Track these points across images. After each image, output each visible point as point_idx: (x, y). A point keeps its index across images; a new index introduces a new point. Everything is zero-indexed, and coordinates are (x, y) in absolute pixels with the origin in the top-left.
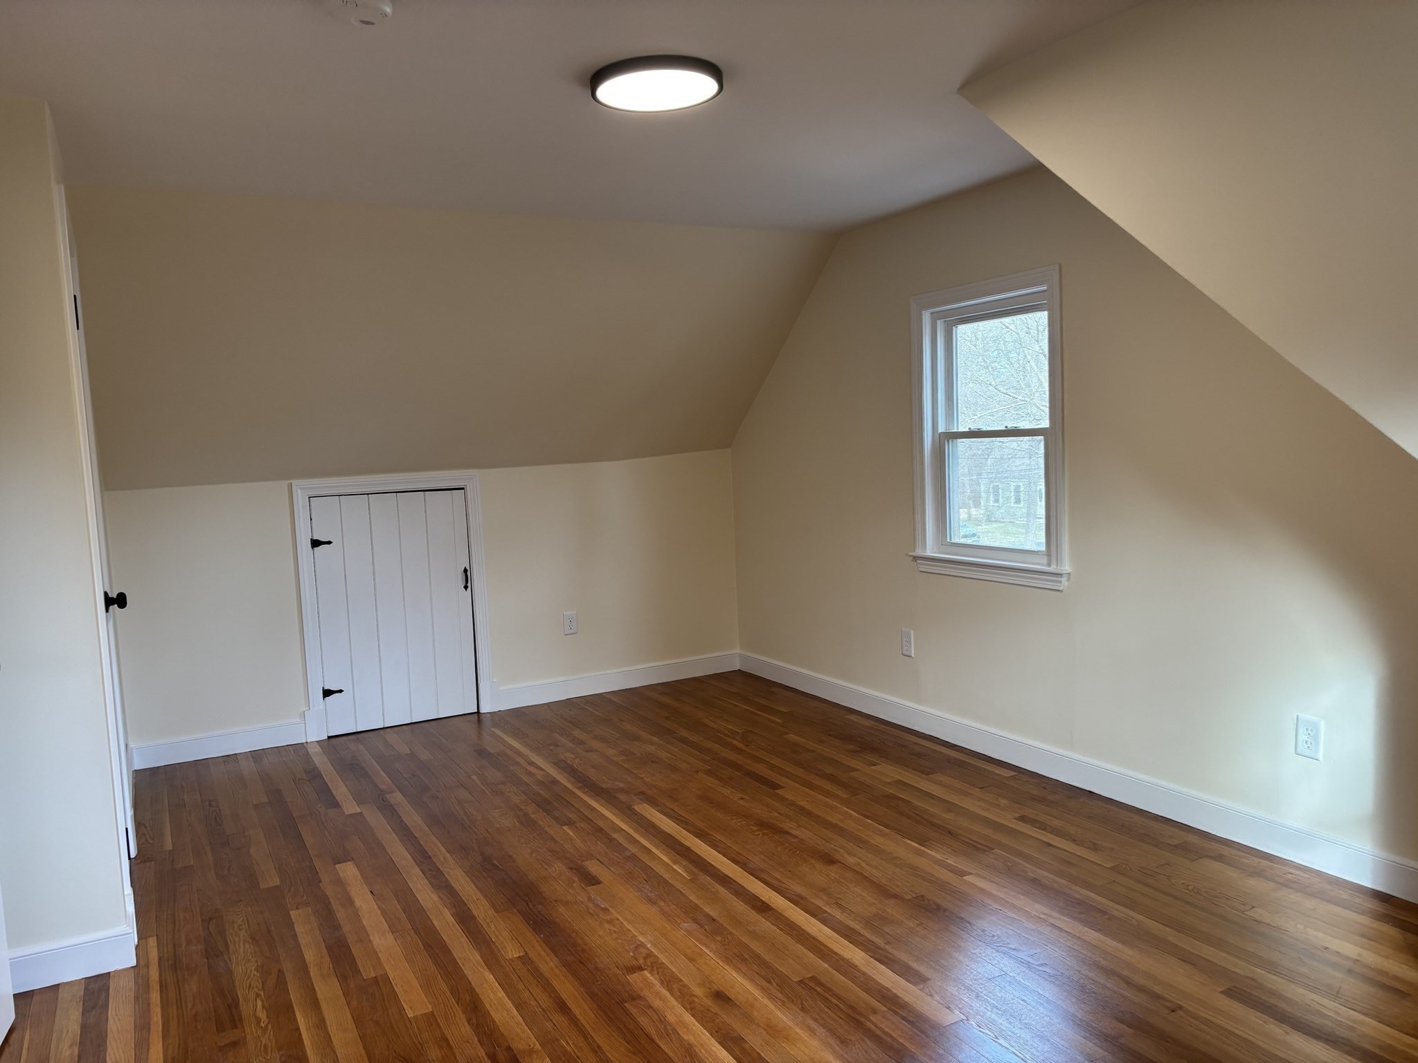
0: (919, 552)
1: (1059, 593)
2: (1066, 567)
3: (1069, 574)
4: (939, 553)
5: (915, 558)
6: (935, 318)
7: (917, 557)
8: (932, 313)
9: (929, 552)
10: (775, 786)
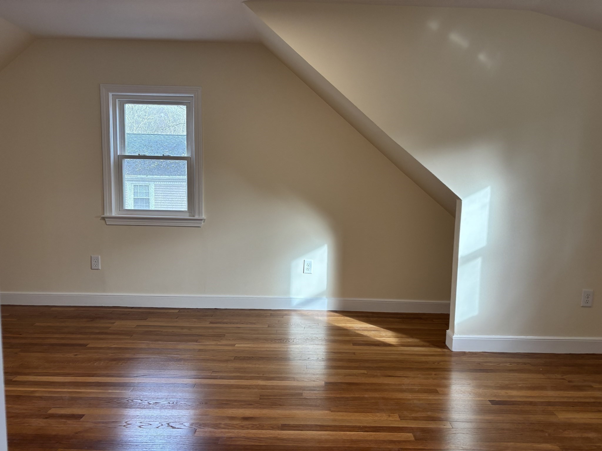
0: (107, 214)
1: (199, 228)
2: (204, 217)
3: (205, 219)
4: (119, 215)
5: (104, 218)
6: (115, 97)
7: (106, 217)
8: (112, 95)
9: (114, 214)
10: (85, 345)
